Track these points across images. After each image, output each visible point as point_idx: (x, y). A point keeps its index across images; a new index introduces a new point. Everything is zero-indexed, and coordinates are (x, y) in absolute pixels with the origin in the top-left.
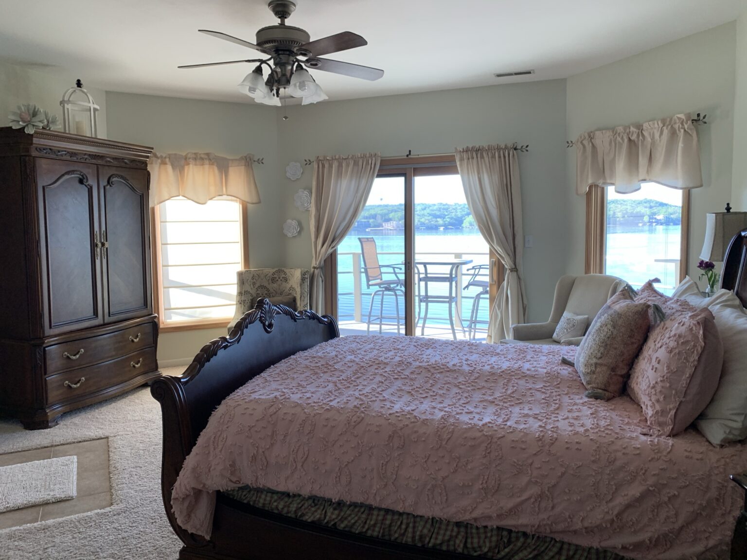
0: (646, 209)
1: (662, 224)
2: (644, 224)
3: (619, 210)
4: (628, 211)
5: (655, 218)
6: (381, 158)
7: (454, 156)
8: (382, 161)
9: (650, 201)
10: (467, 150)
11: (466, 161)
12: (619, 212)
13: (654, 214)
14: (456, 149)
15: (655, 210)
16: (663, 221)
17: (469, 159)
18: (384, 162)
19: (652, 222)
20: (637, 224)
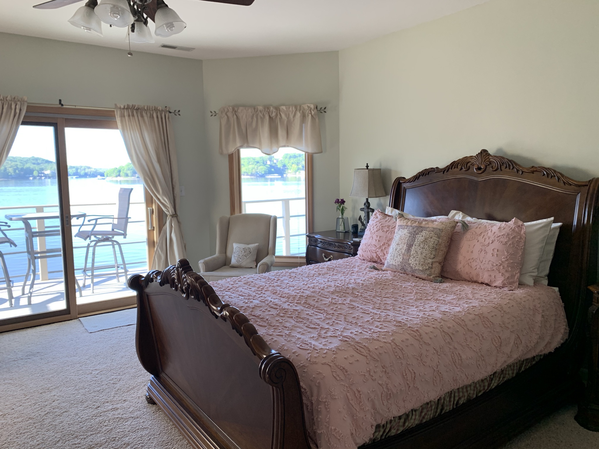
0: (34, 165)
1: (49, 178)
2: (35, 178)
3: (10, 166)
4: (19, 167)
5: (44, 173)
6: (28, 103)
7: (114, 111)
8: (28, 107)
9: (37, 159)
10: (128, 108)
11: (127, 118)
12: (10, 167)
13: (42, 169)
14: (116, 105)
15: (43, 166)
16: (50, 175)
17: (129, 116)
18: (31, 108)
19: (41, 176)
20: (28, 178)
